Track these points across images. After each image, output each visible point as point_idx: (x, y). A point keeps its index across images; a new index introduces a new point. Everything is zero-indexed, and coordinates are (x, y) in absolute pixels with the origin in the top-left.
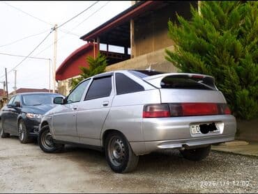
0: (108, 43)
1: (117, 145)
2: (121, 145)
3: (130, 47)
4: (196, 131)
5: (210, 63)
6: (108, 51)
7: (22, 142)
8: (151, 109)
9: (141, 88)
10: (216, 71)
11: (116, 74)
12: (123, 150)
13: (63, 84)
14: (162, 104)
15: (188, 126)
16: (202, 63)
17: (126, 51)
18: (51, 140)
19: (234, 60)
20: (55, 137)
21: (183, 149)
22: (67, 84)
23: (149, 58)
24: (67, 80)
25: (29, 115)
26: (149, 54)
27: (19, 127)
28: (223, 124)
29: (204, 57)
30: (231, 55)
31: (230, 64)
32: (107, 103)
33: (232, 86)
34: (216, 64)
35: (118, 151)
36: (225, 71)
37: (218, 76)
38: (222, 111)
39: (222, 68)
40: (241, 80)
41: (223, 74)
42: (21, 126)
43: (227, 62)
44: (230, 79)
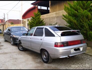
0: (41, 6)
1: (45, 54)
2: (47, 54)
3: (49, 7)
4: (73, 51)
5: (79, 21)
6: (41, 9)
7: (12, 45)
8: (57, 44)
9: (54, 36)
10: (81, 24)
11: (45, 28)
12: (47, 56)
13: (25, 21)
14: (61, 42)
15: (70, 50)
16: (76, 21)
17: (48, 8)
18: (22, 47)
19: (87, 20)
20: (23, 46)
21: (68, 57)
22: (26, 21)
23: (56, 14)
24: (26, 19)
25: (14, 36)
26: (56, 12)
27: (10, 39)
28: (82, 47)
29: (76, 19)
30: (86, 18)
31: (86, 22)
32: (42, 39)
33: (86, 30)
34: (81, 22)
35: (46, 56)
36: (84, 25)
37: (81, 26)
38: (82, 42)
39: (83, 24)
40: (89, 28)
41: (83, 25)
42: (11, 39)
43: (85, 21)
44: (86, 28)
